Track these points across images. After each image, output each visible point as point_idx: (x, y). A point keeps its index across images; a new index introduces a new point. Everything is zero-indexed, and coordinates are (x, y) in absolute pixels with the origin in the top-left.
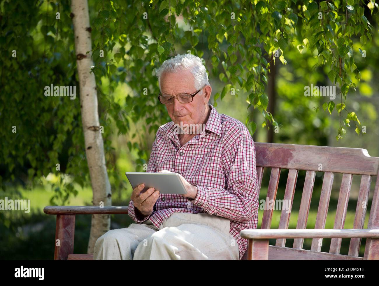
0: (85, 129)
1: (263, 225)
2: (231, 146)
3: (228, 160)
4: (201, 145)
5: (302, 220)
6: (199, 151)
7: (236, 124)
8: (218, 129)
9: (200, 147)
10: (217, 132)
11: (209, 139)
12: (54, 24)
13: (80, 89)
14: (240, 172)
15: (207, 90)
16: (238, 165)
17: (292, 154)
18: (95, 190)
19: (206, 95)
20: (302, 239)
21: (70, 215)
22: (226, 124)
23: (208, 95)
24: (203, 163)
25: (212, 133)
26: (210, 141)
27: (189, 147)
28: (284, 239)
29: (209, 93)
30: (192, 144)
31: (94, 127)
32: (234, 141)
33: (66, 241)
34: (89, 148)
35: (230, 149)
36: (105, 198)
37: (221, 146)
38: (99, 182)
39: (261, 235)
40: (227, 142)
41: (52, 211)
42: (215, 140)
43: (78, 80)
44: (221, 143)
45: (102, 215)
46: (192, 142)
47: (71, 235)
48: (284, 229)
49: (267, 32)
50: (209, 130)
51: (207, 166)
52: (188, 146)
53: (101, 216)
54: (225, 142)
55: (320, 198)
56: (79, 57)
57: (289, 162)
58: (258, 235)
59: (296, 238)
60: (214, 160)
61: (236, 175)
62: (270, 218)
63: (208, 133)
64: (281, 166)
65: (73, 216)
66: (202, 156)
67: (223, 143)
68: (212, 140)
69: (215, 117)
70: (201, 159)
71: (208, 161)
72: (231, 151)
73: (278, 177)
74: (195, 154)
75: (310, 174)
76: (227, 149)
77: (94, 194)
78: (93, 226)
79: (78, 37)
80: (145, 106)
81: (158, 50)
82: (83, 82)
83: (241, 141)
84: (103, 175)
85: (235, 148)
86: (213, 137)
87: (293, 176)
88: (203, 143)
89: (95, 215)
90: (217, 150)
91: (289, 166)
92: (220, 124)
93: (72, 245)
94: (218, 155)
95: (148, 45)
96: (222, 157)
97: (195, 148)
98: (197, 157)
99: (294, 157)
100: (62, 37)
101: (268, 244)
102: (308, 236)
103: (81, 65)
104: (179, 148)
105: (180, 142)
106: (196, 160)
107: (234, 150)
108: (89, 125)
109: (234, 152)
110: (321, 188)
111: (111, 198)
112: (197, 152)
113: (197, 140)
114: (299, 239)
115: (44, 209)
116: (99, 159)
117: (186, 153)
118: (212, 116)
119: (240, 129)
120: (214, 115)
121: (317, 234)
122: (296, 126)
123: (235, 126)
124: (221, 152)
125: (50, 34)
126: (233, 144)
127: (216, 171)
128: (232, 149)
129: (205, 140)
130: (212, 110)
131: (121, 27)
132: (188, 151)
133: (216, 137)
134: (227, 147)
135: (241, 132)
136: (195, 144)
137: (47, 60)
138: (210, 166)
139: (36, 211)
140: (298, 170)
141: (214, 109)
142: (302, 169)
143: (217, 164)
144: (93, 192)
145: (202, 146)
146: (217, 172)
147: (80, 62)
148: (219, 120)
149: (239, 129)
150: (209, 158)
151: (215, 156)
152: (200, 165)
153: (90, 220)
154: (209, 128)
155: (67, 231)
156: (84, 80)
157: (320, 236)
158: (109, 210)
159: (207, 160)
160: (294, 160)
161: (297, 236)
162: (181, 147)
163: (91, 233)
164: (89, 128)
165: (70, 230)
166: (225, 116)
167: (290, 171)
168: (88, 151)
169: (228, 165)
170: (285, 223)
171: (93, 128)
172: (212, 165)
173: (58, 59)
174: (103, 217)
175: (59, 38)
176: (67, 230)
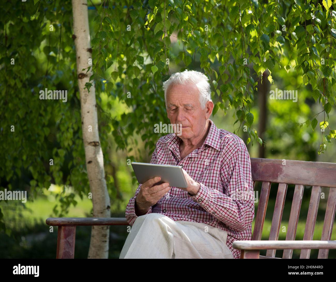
0: (86, 144)
1: (254, 236)
2: (229, 160)
3: (226, 173)
4: (200, 158)
5: (291, 232)
6: (198, 164)
7: (234, 139)
8: (217, 144)
9: (199, 161)
10: (216, 147)
11: (208, 153)
12: (57, 44)
13: (82, 107)
14: (237, 185)
15: (209, 106)
16: (235, 178)
17: (281, 169)
18: (95, 202)
19: (208, 111)
20: (291, 250)
21: (71, 226)
22: (225, 139)
23: (209, 111)
24: (203, 176)
25: (211, 147)
26: (209, 155)
27: (189, 161)
28: (274, 250)
29: (210, 109)
30: (192, 158)
31: (94, 142)
32: (232, 155)
33: (67, 251)
34: (90, 162)
35: (228, 163)
36: (105, 209)
37: (220, 160)
38: (98, 195)
39: (253, 246)
40: (226, 156)
41: (54, 222)
42: (213, 154)
43: (78, 98)
44: (220, 157)
45: (102, 226)
46: (192, 156)
47: (72, 245)
48: (274, 240)
49: (256, 53)
50: (209, 145)
51: (207, 179)
52: (188, 159)
53: (100, 227)
54: (224, 156)
55: (309, 211)
56: (80, 76)
57: (279, 176)
58: (249, 246)
59: (285, 249)
60: (213, 173)
61: (233, 188)
62: (261, 230)
63: (207, 148)
64: (271, 180)
65: (74, 227)
66: (201, 169)
67: (222, 157)
68: (211, 154)
69: (215, 132)
70: (200, 172)
71: (207, 175)
72: (229, 165)
73: (269, 191)
74: (195, 167)
75: (299, 188)
76: (225, 163)
77: (94, 206)
78: (93, 236)
79: (79, 58)
80: (141, 123)
81: (152, 69)
82: (84, 99)
83: (238, 155)
84: (102, 188)
85: (233, 162)
86: (212, 151)
87: (282, 189)
88: (202, 157)
89: (95, 226)
90: (216, 163)
91: (279, 180)
92: (219, 139)
93: (72, 254)
94: (217, 169)
95: (144, 65)
96: (220, 171)
97: (194, 161)
98: (197, 170)
99: (284, 171)
100: (64, 57)
101: (259, 254)
102: (297, 247)
103: (82, 83)
104: (179, 160)
105: (180, 155)
106: (195, 173)
107: (232, 164)
108: (89, 141)
109: (231, 166)
110: (309, 200)
111: (110, 210)
112: (196, 165)
113: (197, 153)
114: (288, 250)
115: (46, 221)
116: (98, 173)
117: (186, 165)
118: (212, 131)
119: (238, 144)
120: (214, 130)
121: (305, 245)
122: (287, 140)
123: (233, 141)
124: (219, 166)
125: (52, 54)
126: (231, 158)
127: (215, 183)
128: (230, 163)
129: (204, 154)
130: (212, 125)
131: (118, 47)
132: (188, 164)
133: (214, 151)
134: (225, 161)
135: (239, 147)
136: (194, 158)
137: (50, 77)
138: (210, 179)
139: (39, 222)
140: (287, 184)
141: (213, 125)
142: (292, 183)
143: (216, 177)
144: (93, 203)
145: (201, 160)
146: (216, 185)
147: (82, 81)
148: (218, 136)
149: (236, 144)
150: (208, 171)
151: (214, 170)
152: (199, 178)
153: (90, 231)
154: (208, 143)
155: (68, 242)
156: (85, 98)
157: (308, 247)
158: (108, 222)
159: (206, 173)
160: (283, 174)
161: (286, 247)
162: (181, 160)
163: (91, 243)
164: (90, 143)
165: (70, 241)
166: (223, 132)
167: (280, 184)
168: (88, 166)
169: (226, 178)
170: (275, 235)
171: (93, 144)
172: (211, 178)
173: (60, 77)
174: (103, 228)
175: (61, 57)
176: (68, 240)
